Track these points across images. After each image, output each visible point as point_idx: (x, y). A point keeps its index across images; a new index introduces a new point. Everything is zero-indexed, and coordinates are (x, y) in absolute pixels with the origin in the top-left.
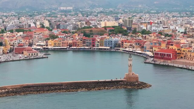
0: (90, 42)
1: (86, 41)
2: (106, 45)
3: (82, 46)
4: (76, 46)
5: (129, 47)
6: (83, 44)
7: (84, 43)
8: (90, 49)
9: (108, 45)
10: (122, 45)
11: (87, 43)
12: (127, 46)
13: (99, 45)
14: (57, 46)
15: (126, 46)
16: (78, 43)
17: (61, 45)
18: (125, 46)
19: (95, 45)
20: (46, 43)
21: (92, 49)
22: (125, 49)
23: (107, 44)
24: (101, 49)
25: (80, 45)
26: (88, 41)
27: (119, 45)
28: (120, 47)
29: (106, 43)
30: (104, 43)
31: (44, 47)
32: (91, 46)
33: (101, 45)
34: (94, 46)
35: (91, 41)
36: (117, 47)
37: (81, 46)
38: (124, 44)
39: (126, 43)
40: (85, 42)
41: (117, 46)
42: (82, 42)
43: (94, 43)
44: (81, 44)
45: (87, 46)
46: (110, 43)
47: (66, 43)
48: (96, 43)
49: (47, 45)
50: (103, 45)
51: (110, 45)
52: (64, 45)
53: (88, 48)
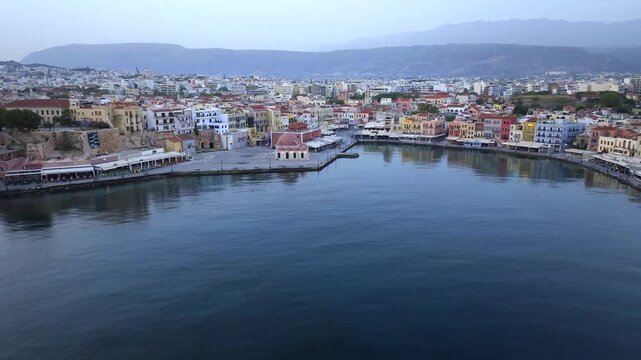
0: (497, 126)
1: (486, 125)
2: (541, 139)
3: (473, 135)
4: (457, 135)
5: (616, 151)
6: (476, 130)
7: (479, 127)
8: (495, 144)
9: (546, 140)
10: (595, 141)
11: (489, 128)
12: (610, 146)
13: (522, 137)
14: (411, 133)
15: (606, 146)
16: (464, 129)
17: (422, 131)
18: (603, 145)
19: (510, 137)
21: (499, 145)
22: (598, 156)
23: (544, 136)
24: (526, 149)
25: (467, 135)
26: (492, 125)
27: (582, 141)
28: (585, 148)
29: (542, 133)
30: (537, 132)
31: (381, 133)
32: (498, 138)
33: (525, 139)
34: (505, 138)
35: (499, 126)
36: (574, 147)
37: (471, 135)
38: (601, 138)
39: (607, 135)
40: (482, 125)
41: (575, 144)
42: (474, 125)
43: (507, 130)
44: (471, 131)
45: (487, 136)
46: (554, 134)
47: (434, 125)
48: (514, 130)
49: (388, 130)
50: (531, 139)
51: (554, 140)
52: (429, 130)
53: (487, 141)
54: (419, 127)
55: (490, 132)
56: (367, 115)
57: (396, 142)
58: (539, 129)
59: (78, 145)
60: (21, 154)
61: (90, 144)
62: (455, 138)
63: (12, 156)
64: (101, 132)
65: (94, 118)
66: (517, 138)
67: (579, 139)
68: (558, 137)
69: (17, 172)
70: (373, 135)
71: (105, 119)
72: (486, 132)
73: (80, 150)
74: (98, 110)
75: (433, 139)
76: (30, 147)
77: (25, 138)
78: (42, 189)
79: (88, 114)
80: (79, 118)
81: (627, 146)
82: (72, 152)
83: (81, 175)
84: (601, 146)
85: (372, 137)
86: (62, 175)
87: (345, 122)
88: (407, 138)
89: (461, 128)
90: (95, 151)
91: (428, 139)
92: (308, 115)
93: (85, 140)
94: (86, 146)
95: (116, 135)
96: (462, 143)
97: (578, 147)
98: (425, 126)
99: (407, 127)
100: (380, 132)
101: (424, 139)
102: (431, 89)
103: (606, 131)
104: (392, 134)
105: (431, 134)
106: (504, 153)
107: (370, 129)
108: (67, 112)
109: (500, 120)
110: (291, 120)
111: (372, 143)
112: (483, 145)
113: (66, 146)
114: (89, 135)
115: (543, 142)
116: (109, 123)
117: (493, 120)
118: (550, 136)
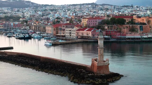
59: (136, 30)
60: (120, 32)
61: (140, 29)
63: (118, 32)
64: (144, 26)
65: (141, 21)
69: (119, 36)
71: (145, 22)
73: (137, 31)
74: (143, 19)
76: (123, 30)
77: (121, 27)
78: (126, 41)
79: (140, 20)
80: (136, 22)
82: (135, 32)
83: (137, 38)
86: (132, 38)
90: (141, 32)
93: (139, 28)
94: (139, 30)
95: (148, 27)
108: (132, 20)
113: (133, 30)
114: (140, 27)
116: (147, 23)
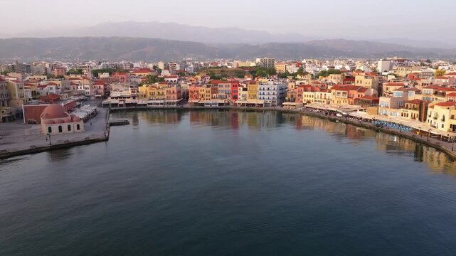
0: (227, 89)
1: (220, 89)
2: (262, 96)
3: (210, 97)
4: (197, 98)
5: (316, 101)
6: (213, 93)
7: (215, 91)
8: (228, 104)
9: (266, 97)
10: (300, 95)
11: (222, 91)
12: (311, 99)
13: (248, 96)
14: (157, 99)
15: (309, 99)
16: (203, 93)
17: (165, 97)
18: (306, 98)
19: (239, 97)
20: (132, 92)
21: (231, 104)
23: (264, 94)
24: (254, 105)
25: (205, 97)
26: (224, 88)
27: (292, 96)
28: (294, 101)
29: (262, 92)
30: (258, 92)
31: (128, 101)
32: (230, 98)
33: (251, 97)
34: (235, 98)
35: (230, 88)
36: (286, 101)
37: (208, 98)
39: (306, 90)
40: (217, 89)
41: (287, 98)
42: (209, 89)
43: (236, 92)
44: (208, 94)
45: (221, 98)
46: (271, 92)
47: (175, 91)
48: (241, 92)
49: (134, 97)
50: (255, 96)
51: (271, 97)
52: (172, 96)
53: (223, 102)
54: (163, 94)
55: (224, 94)
56: (102, 86)
57: (144, 108)
58: (260, 90)
62: (196, 101)
66: (243, 97)
67: (289, 95)
68: (274, 94)
70: (122, 103)
72: (220, 94)
75: (178, 103)
81: (323, 97)
84: (305, 99)
85: (121, 105)
87: (81, 94)
88: (155, 104)
89: (200, 92)
91: (173, 103)
92: (54, 87)
96: (203, 105)
97: (289, 101)
98: (169, 92)
99: (152, 94)
100: (127, 99)
101: (169, 103)
102: (132, 66)
103: (306, 88)
104: (140, 102)
105: (174, 99)
106: (236, 110)
107: (117, 98)
109: (230, 84)
110: (34, 93)
111: (121, 110)
112: (220, 104)
115: (264, 99)
117: (224, 85)
118: (268, 94)
